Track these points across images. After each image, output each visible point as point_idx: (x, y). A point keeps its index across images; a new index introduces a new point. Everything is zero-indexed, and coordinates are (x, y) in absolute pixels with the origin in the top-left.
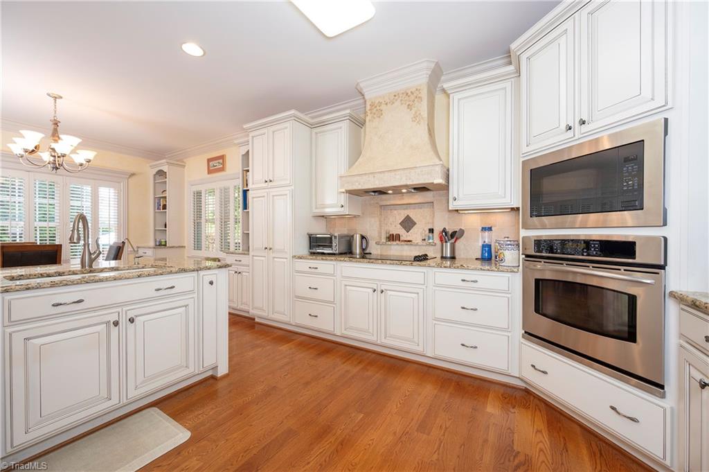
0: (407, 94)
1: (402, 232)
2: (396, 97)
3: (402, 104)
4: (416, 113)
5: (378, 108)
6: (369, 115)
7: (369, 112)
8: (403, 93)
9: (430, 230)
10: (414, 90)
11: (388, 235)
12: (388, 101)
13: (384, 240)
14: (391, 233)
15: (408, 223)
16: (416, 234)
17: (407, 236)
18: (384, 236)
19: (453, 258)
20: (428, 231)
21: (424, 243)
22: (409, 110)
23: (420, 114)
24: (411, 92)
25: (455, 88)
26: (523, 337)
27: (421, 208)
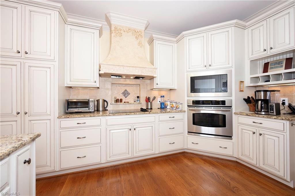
0: (135, 31)
1: (123, 98)
2: (130, 30)
3: (133, 35)
4: (139, 42)
5: (119, 31)
6: (114, 33)
7: (114, 32)
8: (133, 30)
9: (137, 97)
10: (139, 31)
11: (116, 100)
12: (125, 30)
13: (113, 102)
14: (117, 98)
15: (126, 93)
16: (131, 99)
17: (125, 100)
18: (114, 100)
19: (151, 109)
20: (136, 98)
21: (135, 103)
22: (136, 39)
23: (141, 43)
24: (137, 31)
25: (157, 38)
26: (188, 134)
27: (132, 87)
